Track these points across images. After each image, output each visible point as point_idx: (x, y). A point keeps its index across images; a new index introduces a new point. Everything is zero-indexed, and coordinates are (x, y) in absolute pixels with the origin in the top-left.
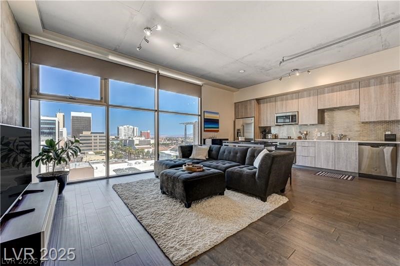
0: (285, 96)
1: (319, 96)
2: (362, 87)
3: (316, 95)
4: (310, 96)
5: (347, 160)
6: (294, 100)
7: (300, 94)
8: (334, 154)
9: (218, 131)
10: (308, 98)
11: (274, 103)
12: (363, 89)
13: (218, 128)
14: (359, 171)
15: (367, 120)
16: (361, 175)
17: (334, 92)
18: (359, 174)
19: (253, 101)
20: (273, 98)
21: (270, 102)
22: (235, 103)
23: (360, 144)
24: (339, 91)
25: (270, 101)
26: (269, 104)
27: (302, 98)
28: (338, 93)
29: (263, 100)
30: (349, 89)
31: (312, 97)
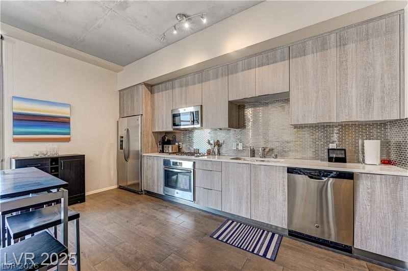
0: (184, 79)
1: (230, 76)
2: (292, 58)
3: (226, 76)
4: (217, 77)
5: (269, 202)
6: (197, 86)
7: (204, 73)
8: (249, 187)
9: (68, 140)
10: (215, 80)
11: (170, 91)
12: (294, 60)
13: (69, 134)
14: (288, 226)
15: (301, 122)
16: (293, 234)
17: (251, 69)
18: (289, 231)
19: (140, 87)
20: (170, 83)
21: (166, 90)
22: (120, 91)
23: (291, 171)
24: (259, 66)
25: (166, 87)
26: (164, 92)
27: (208, 81)
28: (257, 69)
29: (158, 86)
30: (274, 63)
31: (220, 79)
